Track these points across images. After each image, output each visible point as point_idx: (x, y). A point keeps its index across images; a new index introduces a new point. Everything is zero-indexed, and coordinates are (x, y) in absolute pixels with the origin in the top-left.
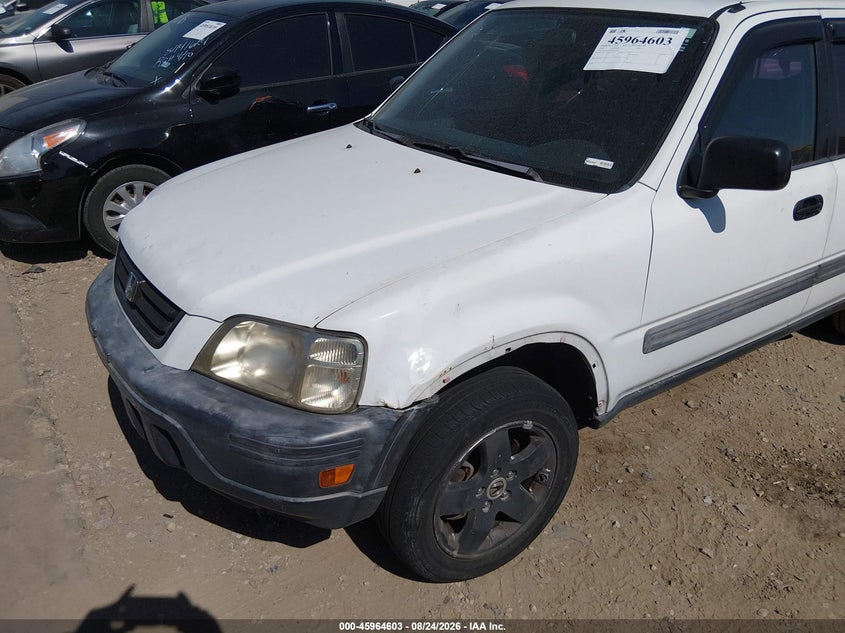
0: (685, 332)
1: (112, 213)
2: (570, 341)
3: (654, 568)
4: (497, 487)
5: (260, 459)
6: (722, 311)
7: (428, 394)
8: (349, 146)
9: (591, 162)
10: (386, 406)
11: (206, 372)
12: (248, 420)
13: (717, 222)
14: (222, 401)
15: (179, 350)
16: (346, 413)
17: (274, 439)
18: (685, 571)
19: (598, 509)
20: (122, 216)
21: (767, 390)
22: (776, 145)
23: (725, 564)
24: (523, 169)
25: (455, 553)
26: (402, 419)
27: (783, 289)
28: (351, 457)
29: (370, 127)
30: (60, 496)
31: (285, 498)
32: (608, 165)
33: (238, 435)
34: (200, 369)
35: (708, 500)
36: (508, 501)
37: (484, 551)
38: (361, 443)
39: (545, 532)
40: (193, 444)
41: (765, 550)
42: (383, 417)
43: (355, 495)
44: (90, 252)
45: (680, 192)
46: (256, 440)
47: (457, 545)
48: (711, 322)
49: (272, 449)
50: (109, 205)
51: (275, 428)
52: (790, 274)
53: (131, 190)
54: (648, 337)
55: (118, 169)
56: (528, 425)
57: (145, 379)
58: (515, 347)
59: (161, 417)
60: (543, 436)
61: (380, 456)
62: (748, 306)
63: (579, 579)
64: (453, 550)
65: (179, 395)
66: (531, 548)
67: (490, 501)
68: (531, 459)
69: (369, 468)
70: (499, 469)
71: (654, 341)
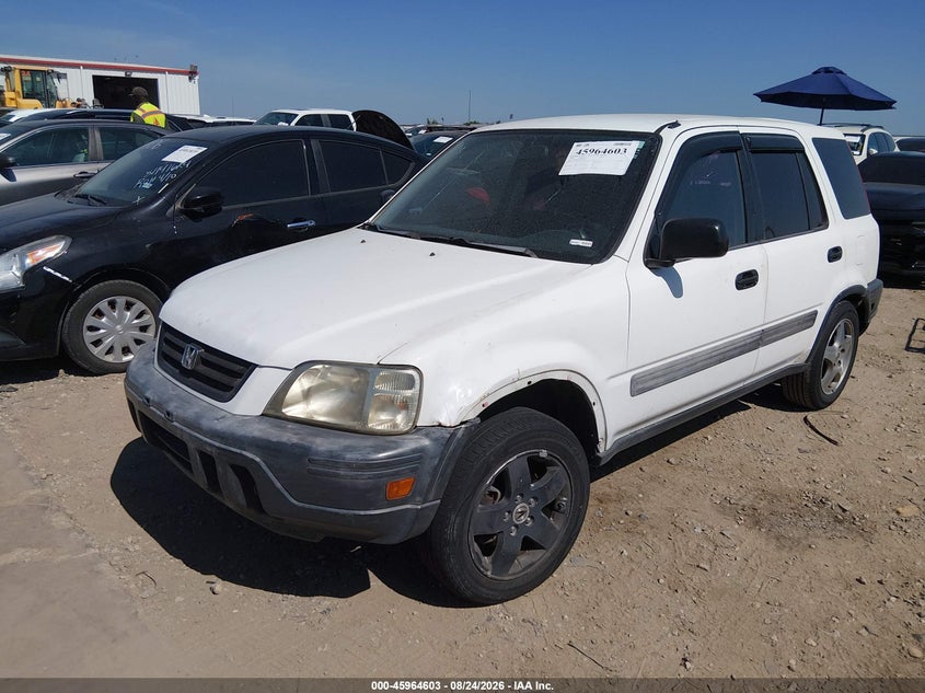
0: (662, 380)
1: (92, 329)
2: (576, 379)
3: (662, 581)
4: (521, 513)
5: (337, 476)
6: (688, 364)
7: (472, 415)
8: (363, 241)
9: (574, 242)
10: (440, 425)
11: (279, 414)
12: (323, 444)
13: (676, 288)
14: (296, 434)
15: (250, 400)
16: (406, 433)
17: (349, 456)
18: (687, 582)
19: (607, 543)
20: (102, 331)
21: (735, 448)
22: (716, 222)
23: (719, 574)
24: (522, 250)
25: (489, 573)
26: (453, 435)
27: (736, 348)
28: (413, 470)
29: (373, 228)
30: (98, 572)
31: (357, 512)
32: (589, 244)
33: (316, 458)
34: (271, 412)
35: (699, 530)
36: (532, 527)
37: (514, 574)
38: (420, 458)
39: (565, 563)
40: (270, 474)
41: (752, 562)
42: (438, 433)
43: (415, 507)
44: (61, 371)
45: (646, 264)
46: (333, 460)
47: (490, 567)
48: (680, 373)
49: (349, 466)
50: (90, 320)
51: (348, 449)
52: (739, 336)
53: (112, 305)
54: (633, 381)
55: (101, 284)
56: (544, 454)
57: (220, 426)
58: (535, 380)
59: (241, 454)
60: (557, 465)
61: (436, 468)
62: (708, 362)
63: (600, 595)
64: (487, 570)
65: (257, 434)
66: (554, 575)
67: (516, 526)
68: (549, 486)
69: (427, 480)
70: (522, 495)
71: (640, 386)
